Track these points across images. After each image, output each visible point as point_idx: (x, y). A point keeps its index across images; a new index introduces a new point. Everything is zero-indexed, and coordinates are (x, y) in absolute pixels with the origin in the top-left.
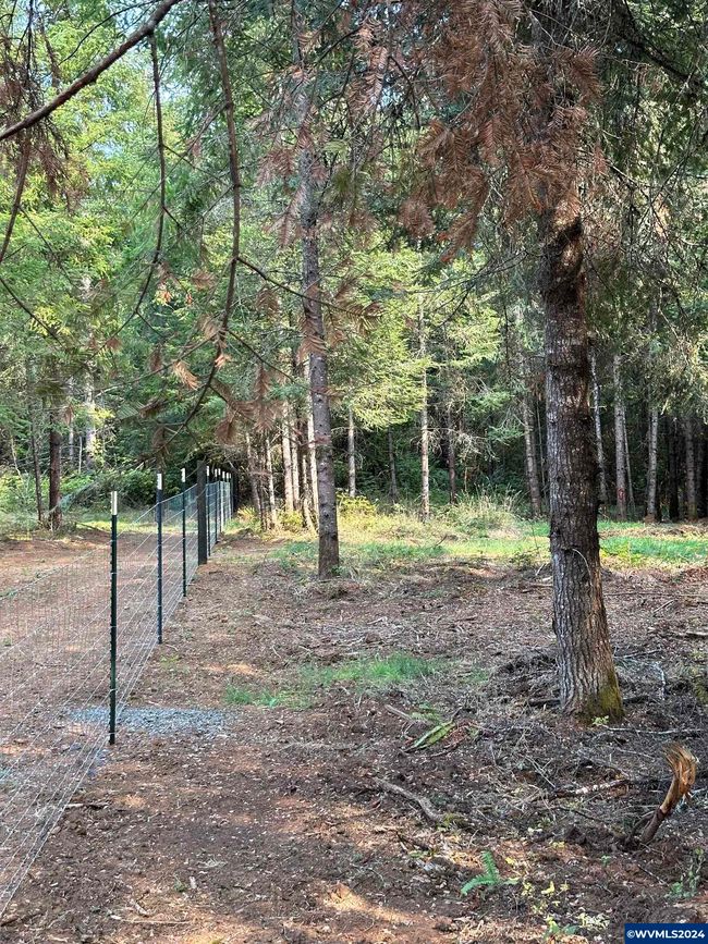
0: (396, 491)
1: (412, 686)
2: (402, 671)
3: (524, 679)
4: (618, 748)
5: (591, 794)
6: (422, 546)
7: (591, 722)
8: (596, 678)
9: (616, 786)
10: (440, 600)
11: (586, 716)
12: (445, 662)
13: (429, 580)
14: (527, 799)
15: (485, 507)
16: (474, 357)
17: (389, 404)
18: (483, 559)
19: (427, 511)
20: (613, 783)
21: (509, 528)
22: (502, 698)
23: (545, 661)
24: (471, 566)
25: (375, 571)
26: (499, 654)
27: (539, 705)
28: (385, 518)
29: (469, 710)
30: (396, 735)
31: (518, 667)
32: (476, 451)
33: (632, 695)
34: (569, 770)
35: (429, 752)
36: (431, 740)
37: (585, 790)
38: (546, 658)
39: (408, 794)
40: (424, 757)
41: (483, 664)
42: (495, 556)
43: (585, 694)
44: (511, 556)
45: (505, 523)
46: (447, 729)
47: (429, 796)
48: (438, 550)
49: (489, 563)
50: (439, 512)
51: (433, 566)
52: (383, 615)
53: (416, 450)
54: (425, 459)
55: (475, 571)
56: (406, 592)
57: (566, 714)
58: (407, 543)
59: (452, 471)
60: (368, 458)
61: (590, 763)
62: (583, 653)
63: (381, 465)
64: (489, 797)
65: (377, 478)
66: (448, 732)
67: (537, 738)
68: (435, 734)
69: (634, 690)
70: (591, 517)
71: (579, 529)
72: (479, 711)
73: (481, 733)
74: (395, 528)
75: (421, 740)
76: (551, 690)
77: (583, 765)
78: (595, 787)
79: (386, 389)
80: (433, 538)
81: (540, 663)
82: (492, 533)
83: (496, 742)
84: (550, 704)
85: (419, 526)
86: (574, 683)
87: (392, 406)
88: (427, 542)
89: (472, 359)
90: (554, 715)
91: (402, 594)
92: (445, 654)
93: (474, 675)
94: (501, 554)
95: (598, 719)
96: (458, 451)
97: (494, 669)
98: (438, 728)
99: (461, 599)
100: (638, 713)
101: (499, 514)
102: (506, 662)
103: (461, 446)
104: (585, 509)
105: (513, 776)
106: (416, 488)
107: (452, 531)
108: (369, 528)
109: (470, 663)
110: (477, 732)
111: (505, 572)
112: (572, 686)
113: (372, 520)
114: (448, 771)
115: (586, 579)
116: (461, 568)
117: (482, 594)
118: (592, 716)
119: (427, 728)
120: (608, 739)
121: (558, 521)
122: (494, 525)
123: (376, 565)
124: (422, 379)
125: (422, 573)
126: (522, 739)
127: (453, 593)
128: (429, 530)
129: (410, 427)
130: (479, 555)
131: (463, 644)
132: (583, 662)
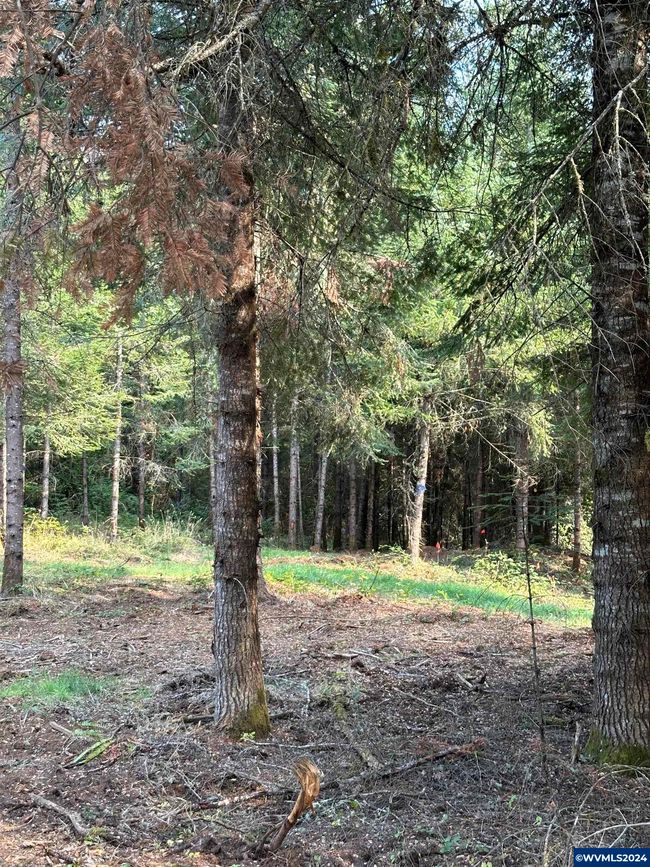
0: (86, 513)
1: (78, 703)
2: (71, 689)
3: (185, 696)
4: (261, 762)
5: (233, 805)
6: (106, 567)
7: (240, 737)
8: (247, 697)
9: (256, 797)
10: (117, 619)
11: (235, 732)
12: (113, 680)
13: (109, 600)
14: (172, 813)
15: (169, 532)
16: (168, 393)
17: (84, 432)
18: (162, 581)
19: (115, 534)
20: (253, 794)
21: (189, 553)
22: (163, 714)
23: (207, 680)
24: (151, 587)
25: (58, 590)
26: (164, 672)
27: (195, 722)
28: (75, 539)
29: (130, 727)
30: (57, 752)
31: (181, 684)
32: (164, 480)
33: (280, 712)
34: (215, 783)
35: (87, 767)
36: (91, 756)
37: (227, 802)
38: (207, 677)
39: (61, 809)
40: (81, 773)
41: (149, 682)
42: (174, 579)
43: (236, 711)
44: (189, 579)
45: (186, 547)
46: (106, 745)
47: (80, 810)
48: (121, 571)
49: (168, 585)
50: (126, 535)
51: (114, 586)
52: (61, 633)
53: (108, 476)
54: (116, 486)
55: (154, 592)
56: (85, 611)
57: (218, 730)
58: (92, 563)
59: (142, 497)
60: (62, 481)
61: (234, 776)
62: (237, 675)
63: (75, 487)
64: (137, 810)
65: (70, 500)
66: (108, 748)
67: (190, 753)
68: (95, 749)
69: (282, 706)
70: (251, 548)
71: (240, 559)
72: (139, 728)
73: (138, 748)
74: (83, 549)
75: (80, 756)
76: (207, 707)
77: (229, 778)
78: (236, 798)
79: (83, 418)
80: (118, 559)
81: (201, 682)
82: (173, 557)
83: (151, 757)
84: (205, 721)
85: (105, 547)
86: (228, 702)
87: (87, 434)
88: (111, 563)
89: (165, 395)
90: (207, 731)
91: (81, 613)
92: (114, 672)
93: (139, 692)
94: (180, 577)
95: (245, 735)
96: (147, 479)
97: (158, 687)
98: (98, 744)
99: (137, 619)
100: (282, 729)
101: (182, 539)
102: (170, 680)
103: (150, 475)
104: (246, 542)
105: (163, 789)
106: (107, 511)
107: (136, 553)
108: (57, 548)
109: (137, 681)
110: (135, 748)
111: (182, 593)
112: (226, 704)
113: (61, 540)
114: (102, 786)
115: (243, 606)
116: (140, 589)
117: (158, 615)
118: (241, 731)
119: (88, 744)
120: (254, 753)
121: (222, 551)
122: (177, 549)
123: (59, 584)
124: (117, 410)
125: (104, 593)
126: (175, 754)
127: (131, 613)
128: (115, 552)
129: (104, 454)
130: (159, 577)
131: (133, 662)
132: (236, 681)
